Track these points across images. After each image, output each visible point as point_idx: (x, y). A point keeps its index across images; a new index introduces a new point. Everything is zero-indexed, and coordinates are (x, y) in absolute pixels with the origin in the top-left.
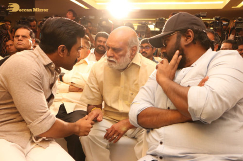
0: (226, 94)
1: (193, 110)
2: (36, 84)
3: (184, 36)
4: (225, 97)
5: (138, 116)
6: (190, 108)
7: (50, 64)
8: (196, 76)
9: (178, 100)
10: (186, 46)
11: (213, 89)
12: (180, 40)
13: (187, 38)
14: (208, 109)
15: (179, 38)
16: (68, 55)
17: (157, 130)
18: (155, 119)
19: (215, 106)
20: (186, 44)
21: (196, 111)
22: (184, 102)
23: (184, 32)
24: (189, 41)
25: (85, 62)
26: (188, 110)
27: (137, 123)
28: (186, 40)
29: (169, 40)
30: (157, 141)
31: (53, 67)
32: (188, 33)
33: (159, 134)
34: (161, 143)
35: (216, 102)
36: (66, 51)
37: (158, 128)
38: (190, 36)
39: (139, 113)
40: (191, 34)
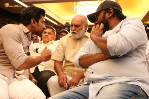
0: (130, 37)
1: (110, 47)
2: (18, 38)
3: (108, 12)
4: (130, 39)
5: (79, 60)
6: (108, 46)
7: (28, 33)
8: (113, 33)
9: (102, 44)
10: (109, 18)
11: (122, 34)
12: (105, 15)
13: (110, 14)
14: (119, 45)
15: (105, 14)
16: (38, 25)
17: (90, 66)
18: (89, 60)
19: (123, 43)
20: (109, 17)
21: (112, 47)
22: (105, 45)
23: (107, 10)
24: (111, 15)
25: (52, 43)
26: (107, 47)
27: (78, 65)
28: (109, 15)
29: (99, 16)
30: (90, 72)
31: (30, 35)
32: (110, 11)
33: (91, 68)
34: (92, 73)
35: (124, 41)
36: (36, 23)
37: (91, 65)
38: (111, 13)
39: (80, 58)
40: (111, 11)
